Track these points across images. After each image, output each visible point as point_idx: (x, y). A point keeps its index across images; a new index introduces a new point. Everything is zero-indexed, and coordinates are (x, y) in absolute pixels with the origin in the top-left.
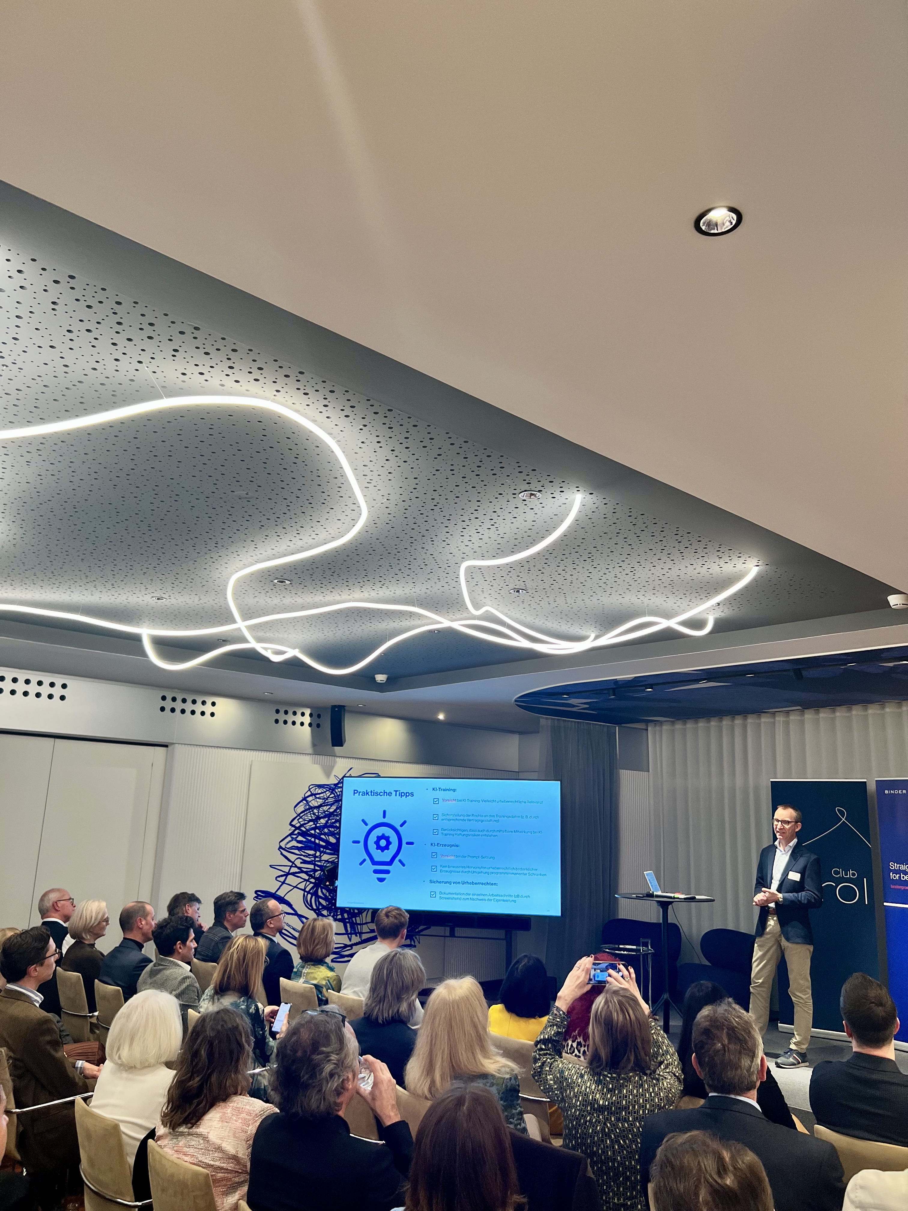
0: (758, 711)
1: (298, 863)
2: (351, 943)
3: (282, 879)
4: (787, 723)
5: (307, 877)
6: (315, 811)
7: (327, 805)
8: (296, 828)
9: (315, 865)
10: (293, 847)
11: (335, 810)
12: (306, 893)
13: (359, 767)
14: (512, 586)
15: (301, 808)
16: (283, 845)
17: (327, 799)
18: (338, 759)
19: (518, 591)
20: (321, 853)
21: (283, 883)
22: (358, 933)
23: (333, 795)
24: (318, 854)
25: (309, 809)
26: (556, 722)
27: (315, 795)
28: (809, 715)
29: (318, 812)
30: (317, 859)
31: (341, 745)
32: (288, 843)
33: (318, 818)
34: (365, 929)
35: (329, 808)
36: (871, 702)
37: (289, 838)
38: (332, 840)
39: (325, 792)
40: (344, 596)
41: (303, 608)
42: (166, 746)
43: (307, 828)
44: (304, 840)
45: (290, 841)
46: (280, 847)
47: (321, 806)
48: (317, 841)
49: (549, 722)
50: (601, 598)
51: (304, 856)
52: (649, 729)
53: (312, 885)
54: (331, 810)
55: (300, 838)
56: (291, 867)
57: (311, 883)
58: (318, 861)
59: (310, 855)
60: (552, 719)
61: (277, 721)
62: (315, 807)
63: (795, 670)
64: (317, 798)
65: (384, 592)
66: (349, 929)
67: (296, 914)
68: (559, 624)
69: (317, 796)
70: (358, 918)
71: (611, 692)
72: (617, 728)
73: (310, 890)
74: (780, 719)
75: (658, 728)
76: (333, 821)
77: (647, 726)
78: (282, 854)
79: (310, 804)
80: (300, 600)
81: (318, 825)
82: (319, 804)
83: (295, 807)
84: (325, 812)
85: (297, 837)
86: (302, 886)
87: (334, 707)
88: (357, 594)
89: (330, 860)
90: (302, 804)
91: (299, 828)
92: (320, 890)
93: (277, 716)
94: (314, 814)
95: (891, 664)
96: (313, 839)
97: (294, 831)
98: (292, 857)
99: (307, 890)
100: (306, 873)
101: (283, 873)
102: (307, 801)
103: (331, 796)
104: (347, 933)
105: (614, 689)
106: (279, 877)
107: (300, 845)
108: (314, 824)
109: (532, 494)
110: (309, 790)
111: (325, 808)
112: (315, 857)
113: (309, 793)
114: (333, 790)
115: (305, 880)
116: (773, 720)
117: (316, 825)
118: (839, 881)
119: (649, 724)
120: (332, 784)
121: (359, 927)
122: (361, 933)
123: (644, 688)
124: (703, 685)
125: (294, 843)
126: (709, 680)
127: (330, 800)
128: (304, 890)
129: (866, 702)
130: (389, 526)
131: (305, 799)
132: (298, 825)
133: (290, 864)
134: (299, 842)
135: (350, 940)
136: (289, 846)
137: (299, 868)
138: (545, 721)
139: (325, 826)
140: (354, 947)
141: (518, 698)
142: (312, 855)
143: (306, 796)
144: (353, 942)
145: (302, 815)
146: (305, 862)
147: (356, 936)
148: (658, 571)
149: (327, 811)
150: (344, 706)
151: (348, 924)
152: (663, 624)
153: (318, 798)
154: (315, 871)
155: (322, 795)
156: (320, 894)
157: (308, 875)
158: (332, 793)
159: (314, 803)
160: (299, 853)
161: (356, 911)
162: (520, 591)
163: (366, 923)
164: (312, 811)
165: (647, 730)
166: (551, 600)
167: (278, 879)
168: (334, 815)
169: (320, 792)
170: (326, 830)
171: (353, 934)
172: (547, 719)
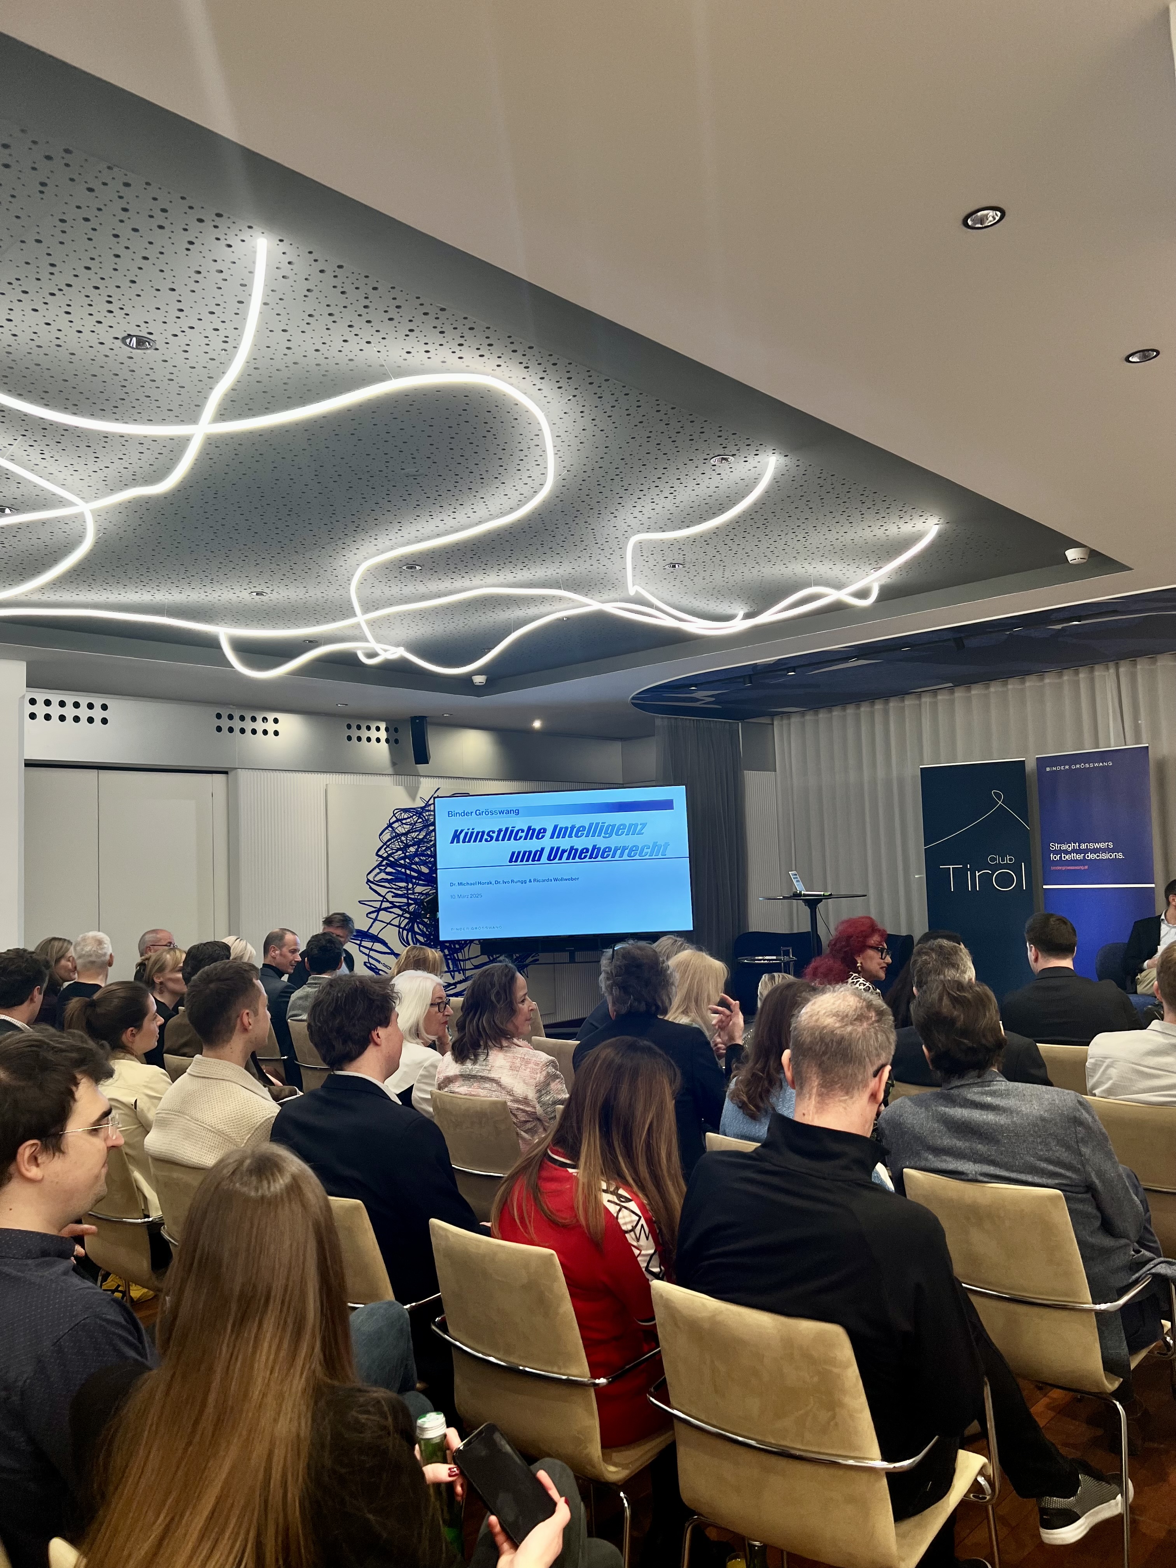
0: (901, 693)
1: (389, 897)
2: (454, 981)
3: (374, 915)
4: (934, 705)
5: (400, 913)
6: (403, 838)
7: (415, 832)
8: (384, 859)
9: (408, 898)
10: (382, 880)
11: (425, 837)
12: (401, 930)
13: (448, 787)
14: (669, 561)
15: (387, 836)
16: (371, 877)
17: (415, 824)
18: (422, 779)
19: (674, 566)
20: (413, 884)
21: (375, 920)
22: (462, 969)
23: (420, 820)
24: (410, 886)
25: (396, 837)
26: (673, 721)
27: (401, 820)
28: (959, 693)
29: (407, 840)
30: (409, 892)
31: (426, 762)
32: (376, 875)
33: (407, 846)
34: (468, 965)
35: (418, 835)
36: (1029, 673)
37: (377, 870)
38: (425, 870)
39: (412, 817)
40: (476, 581)
41: (424, 598)
42: (226, 773)
43: (396, 857)
44: (394, 871)
45: (378, 873)
46: (368, 881)
47: (408, 832)
48: (408, 872)
49: (666, 722)
50: (763, 570)
51: (395, 889)
52: (775, 723)
53: (407, 921)
54: (421, 837)
55: (389, 870)
56: (382, 901)
57: (406, 918)
58: (410, 894)
59: (402, 888)
60: (668, 718)
61: (349, 738)
62: (403, 834)
63: (955, 639)
64: (403, 824)
65: (524, 575)
66: (451, 966)
67: (392, 953)
68: (707, 602)
69: (404, 822)
70: (460, 954)
71: (747, 680)
72: (740, 724)
73: (405, 926)
74: (926, 699)
75: (785, 722)
76: (424, 848)
77: (773, 720)
78: (371, 888)
79: (396, 831)
80: (422, 589)
81: (407, 854)
82: (406, 830)
83: (380, 835)
84: (413, 839)
85: (385, 869)
86: (396, 922)
87: (414, 719)
88: (492, 578)
89: (424, 892)
90: (387, 831)
91: (386, 858)
92: (416, 925)
93: (349, 733)
94: (402, 842)
95: (1059, 627)
96: (403, 870)
97: (382, 861)
98: (383, 891)
99: (402, 926)
100: (399, 907)
101: (374, 909)
102: (392, 828)
103: (419, 821)
104: (449, 971)
105: (750, 676)
106: (370, 913)
107: (389, 877)
108: (403, 853)
109: (723, 459)
110: (394, 815)
111: (414, 835)
112: (408, 889)
113: (394, 819)
114: (421, 813)
115: (399, 915)
116: (918, 702)
117: (405, 854)
118: (994, 868)
119: (776, 718)
120: (418, 808)
121: (462, 963)
122: (464, 970)
123: (786, 672)
124: (853, 663)
125: (383, 875)
126: (859, 657)
127: (418, 825)
128: (399, 926)
129: (1023, 673)
130: (559, 499)
131: (390, 825)
132: (385, 855)
133: (381, 899)
134: (388, 874)
135: (453, 978)
136: (377, 879)
137: (391, 903)
138: (661, 721)
139: (416, 854)
140: (458, 985)
141: (637, 694)
142: (404, 888)
143: (391, 822)
144: (456, 980)
145: (388, 843)
146: (396, 896)
147: (460, 973)
148: (832, 536)
149: (416, 838)
150: (426, 717)
151: (450, 961)
152: (832, 596)
153: (405, 824)
154: (409, 905)
155: (408, 820)
156: (416, 929)
157: (401, 910)
158: (419, 817)
159: (401, 830)
160: (389, 886)
161: (457, 946)
162: (677, 565)
163: (469, 959)
164: (400, 838)
165: (773, 724)
166: (708, 573)
167: (369, 915)
168: (425, 842)
169: (406, 817)
170: (417, 859)
171: (456, 971)
172: (662, 718)
